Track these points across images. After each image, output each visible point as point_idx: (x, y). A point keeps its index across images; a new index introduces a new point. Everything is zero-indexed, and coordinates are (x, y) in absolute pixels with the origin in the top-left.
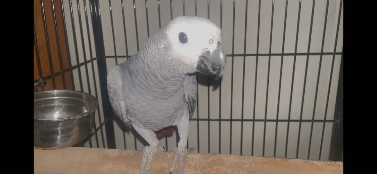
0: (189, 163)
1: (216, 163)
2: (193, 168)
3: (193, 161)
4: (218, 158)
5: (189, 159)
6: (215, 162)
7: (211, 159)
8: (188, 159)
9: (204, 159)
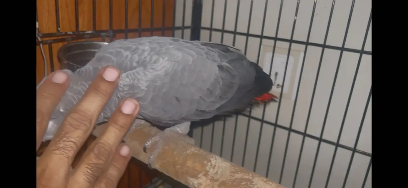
0: (208, 168)
1: (243, 184)
2: (210, 178)
3: (214, 168)
4: (251, 178)
5: (211, 164)
6: (242, 182)
7: (239, 176)
8: (209, 164)
9: (231, 172)
